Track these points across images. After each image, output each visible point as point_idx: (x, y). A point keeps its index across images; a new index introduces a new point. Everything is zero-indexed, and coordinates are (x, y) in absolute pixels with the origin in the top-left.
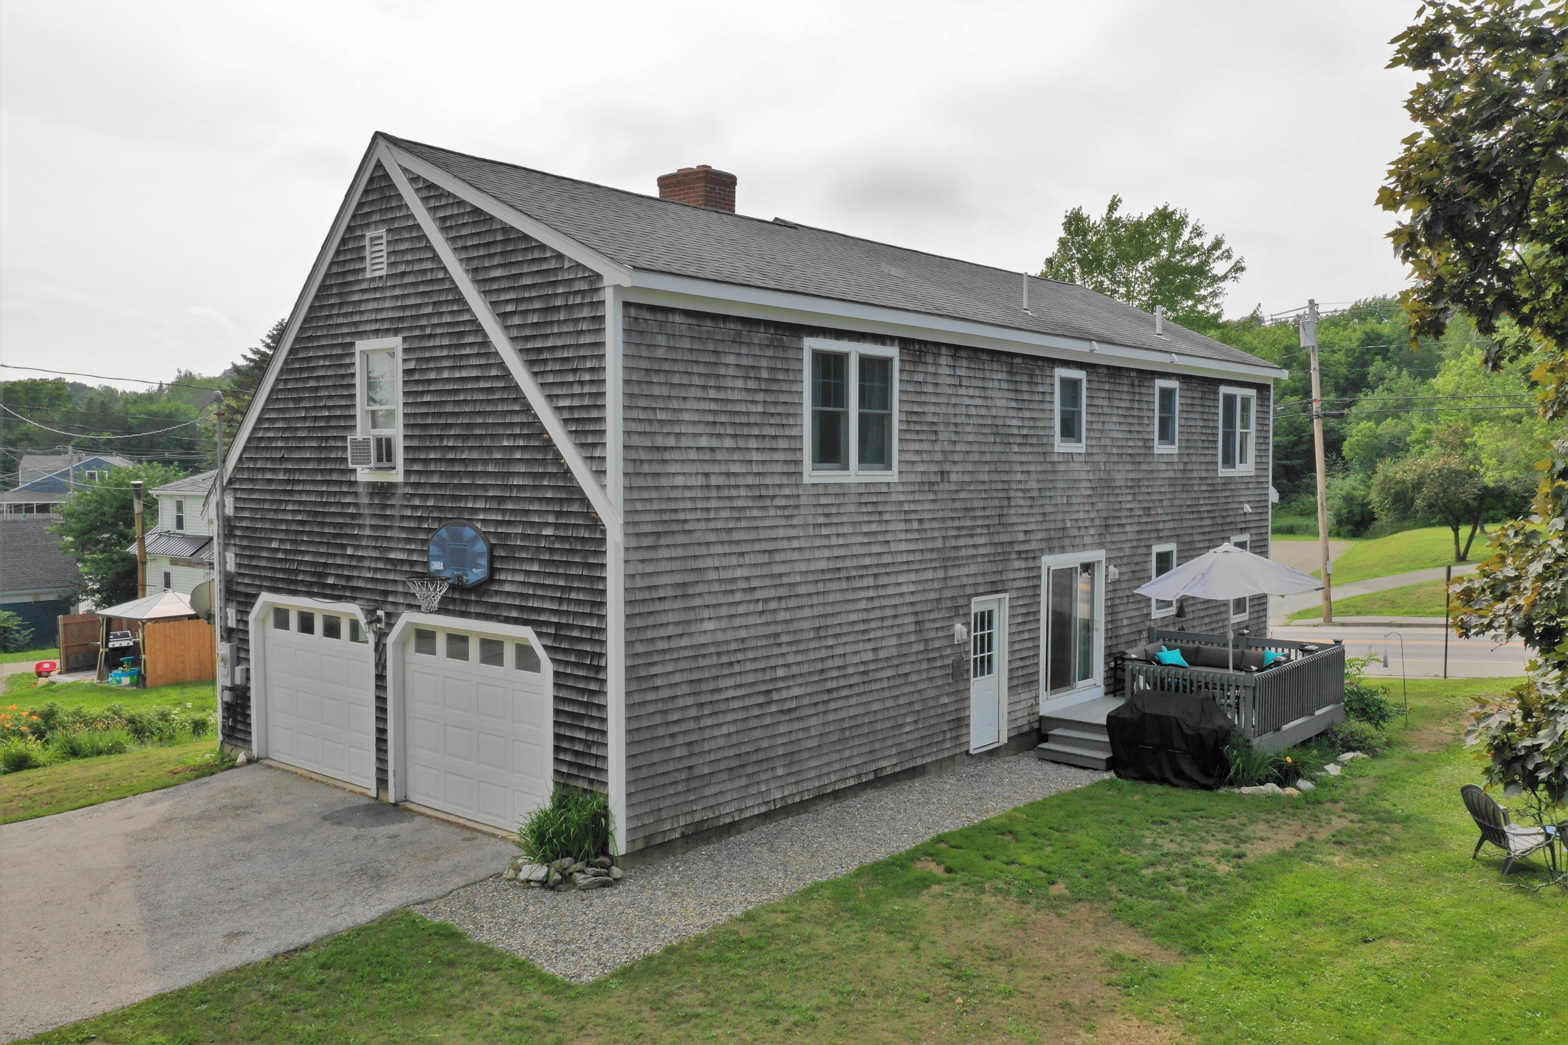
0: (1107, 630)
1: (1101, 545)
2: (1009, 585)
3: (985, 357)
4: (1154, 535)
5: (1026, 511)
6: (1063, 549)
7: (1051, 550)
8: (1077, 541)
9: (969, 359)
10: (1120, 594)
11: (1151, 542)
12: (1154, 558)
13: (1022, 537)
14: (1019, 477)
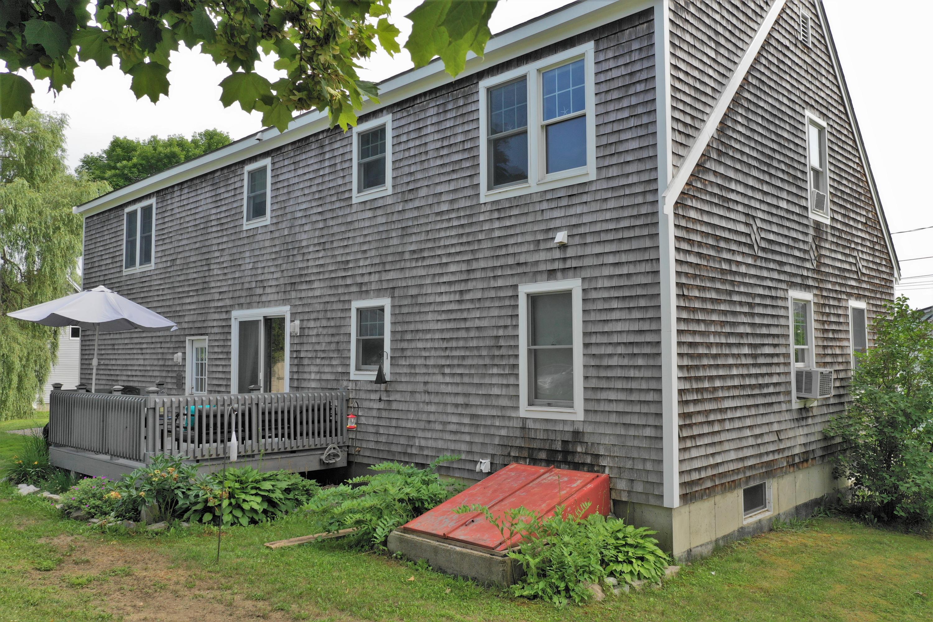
0: (291, 379)
1: (284, 301)
2: (209, 331)
3: (198, 181)
4: (354, 289)
5: (221, 278)
6: (249, 305)
7: (241, 306)
8: (264, 298)
9: (189, 187)
10: (306, 348)
11: (352, 297)
12: (354, 314)
13: (217, 297)
14: (217, 254)
